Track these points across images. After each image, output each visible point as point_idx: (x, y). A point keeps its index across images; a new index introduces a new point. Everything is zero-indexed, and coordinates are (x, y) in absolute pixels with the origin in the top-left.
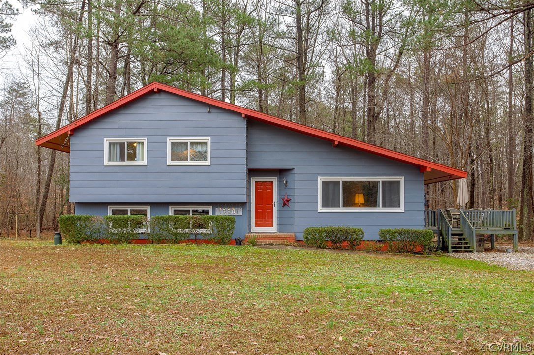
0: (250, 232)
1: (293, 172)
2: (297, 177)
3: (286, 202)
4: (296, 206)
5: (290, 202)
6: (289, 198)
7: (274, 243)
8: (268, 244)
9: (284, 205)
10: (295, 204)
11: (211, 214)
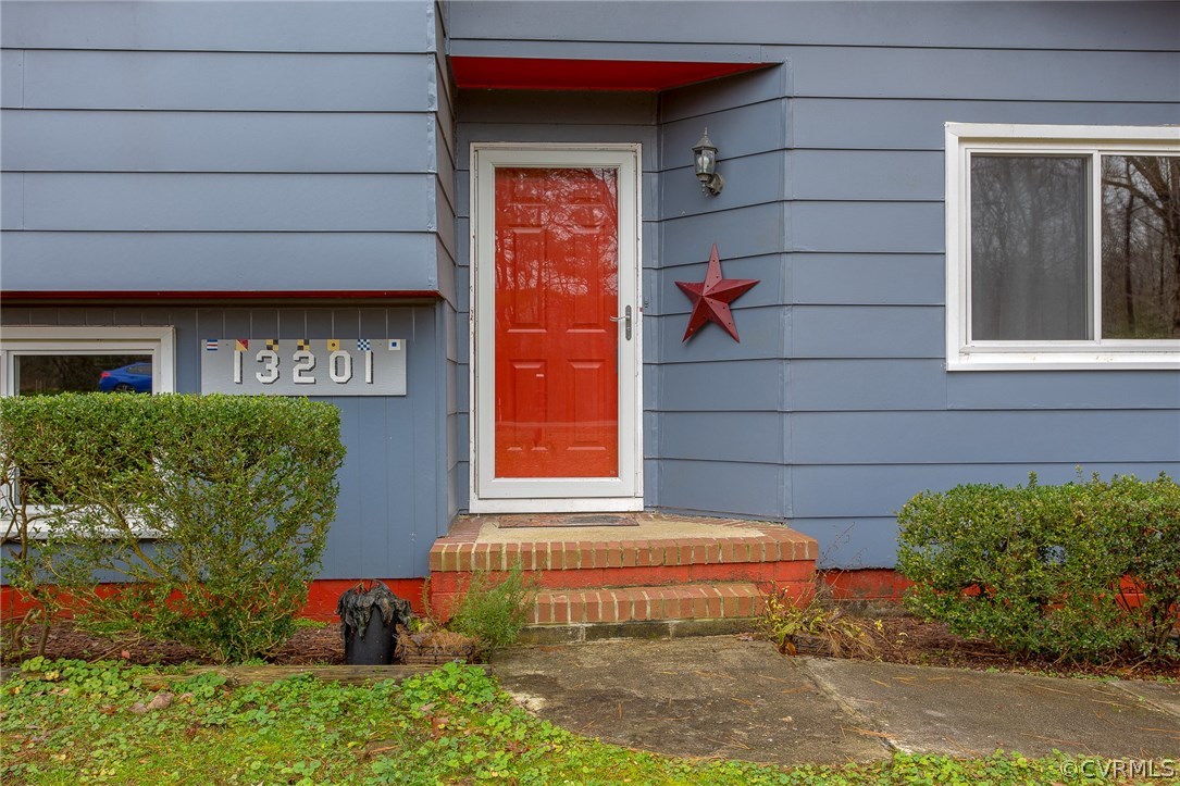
0: (464, 518)
1: (767, 88)
2: (802, 124)
3: (717, 307)
4: (797, 332)
5: (745, 301)
6: (738, 273)
7: (673, 622)
8: (620, 631)
9: (702, 320)
10: (787, 316)
11: (164, 383)
